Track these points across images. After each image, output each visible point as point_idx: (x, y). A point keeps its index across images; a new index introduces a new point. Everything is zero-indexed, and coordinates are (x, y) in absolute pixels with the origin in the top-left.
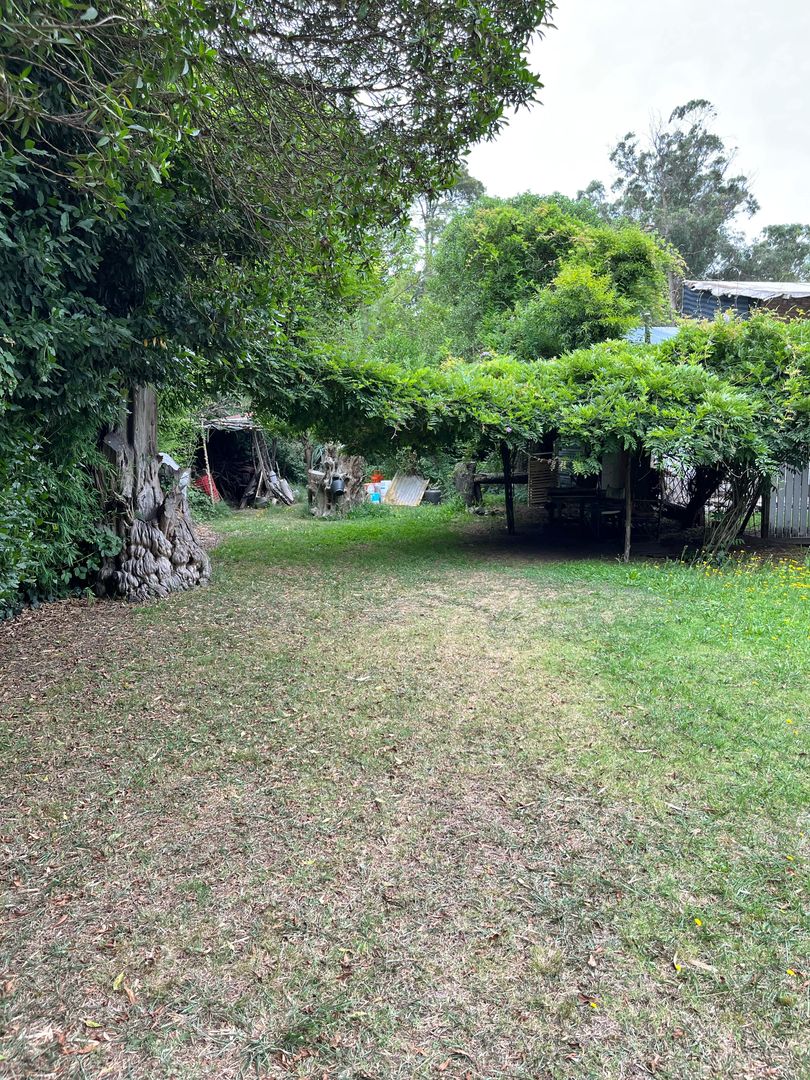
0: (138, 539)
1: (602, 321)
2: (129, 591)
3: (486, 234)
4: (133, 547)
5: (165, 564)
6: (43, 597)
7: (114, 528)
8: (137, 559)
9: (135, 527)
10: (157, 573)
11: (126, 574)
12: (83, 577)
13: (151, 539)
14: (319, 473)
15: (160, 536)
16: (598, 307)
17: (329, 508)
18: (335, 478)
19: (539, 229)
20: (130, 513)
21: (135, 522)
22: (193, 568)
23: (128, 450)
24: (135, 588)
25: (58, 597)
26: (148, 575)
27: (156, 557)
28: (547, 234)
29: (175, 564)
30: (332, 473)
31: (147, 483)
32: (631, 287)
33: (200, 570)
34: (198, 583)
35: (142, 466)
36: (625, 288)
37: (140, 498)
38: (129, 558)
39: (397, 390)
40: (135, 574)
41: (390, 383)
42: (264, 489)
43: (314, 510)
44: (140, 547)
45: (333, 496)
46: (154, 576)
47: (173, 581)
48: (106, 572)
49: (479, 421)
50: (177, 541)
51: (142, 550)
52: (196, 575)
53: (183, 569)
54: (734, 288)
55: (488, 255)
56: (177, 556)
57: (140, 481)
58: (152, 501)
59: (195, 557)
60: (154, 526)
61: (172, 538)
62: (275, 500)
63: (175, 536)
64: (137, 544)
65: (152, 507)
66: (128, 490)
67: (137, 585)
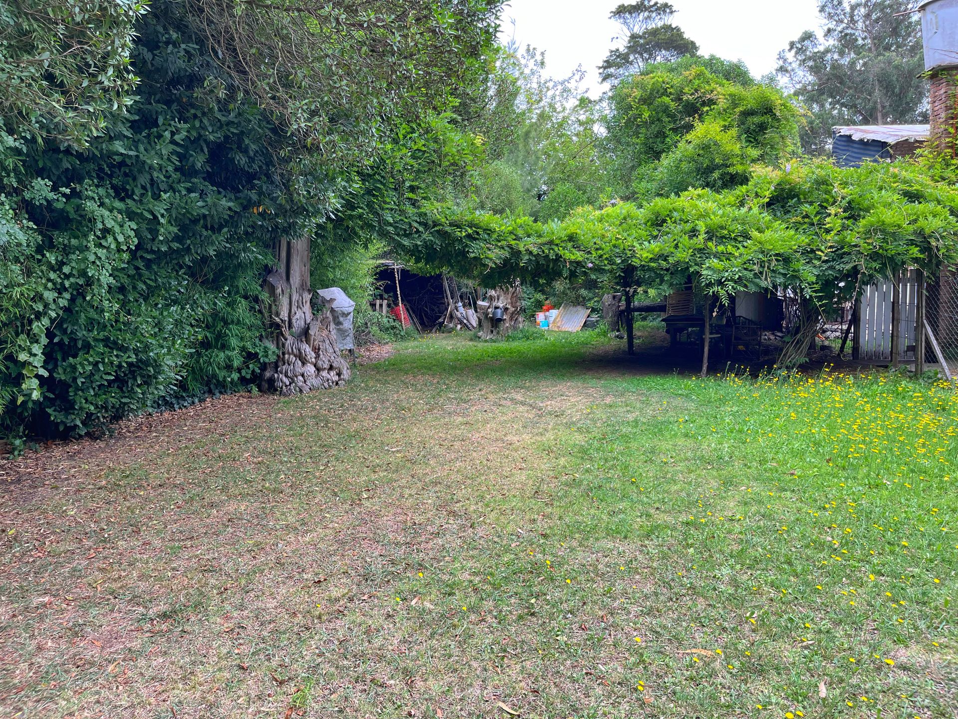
0: (290, 350)
1: (731, 170)
2: (282, 388)
3: (638, 98)
4: (287, 356)
5: (310, 369)
6: (223, 390)
7: (275, 342)
8: (289, 365)
9: (288, 342)
10: (303, 375)
11: (281, 375)
12: (248, 377)
13: (299, 350)
14: (485, 304)
15: (307, 349)
16: (727, 157)
17: (492, 332)
18: (496, 308)
19: (686, 90)
20: (286, 332)
21: (289, 337)
22: (332, 373)
23: (285, 284)
24: (286, 386)
25: (234, 391)
26: (297, 377)
27: (303, 364)
28: (692, 94)
29: (318, 370)
30: (494, 304)
31: (299, 310)
32: (760, 138)
33: (339, 374)
34: (337, 384)
35: (295, 297)
36: (754, 139)
37: (294, 321)
38: (284, 364)
39: (495, 236)
40: (286, 376)
41: (490, 230)
42: (451, 317)
43: (480, 334)
44: (291, 356)
45: (495, 322)
46: (301, 378)
47: (316, 382)
48: (268, 374)
49: (565, 259)
50: (321, 352)
51: (292, 358)
52: (336, 378)
53: (324, 374)
54: (873, 132)
55: (640, 115)
56: (320, 363)
57: (294, 308)
58: (303, 323)
59: (334, 365)
60: (302, 341)
61: (316, 350)
62: (459, 327)
63: (319, 349)
64: (289, 354)
65: (303, 327)
66: (284, 315)
67: (288, 384)
